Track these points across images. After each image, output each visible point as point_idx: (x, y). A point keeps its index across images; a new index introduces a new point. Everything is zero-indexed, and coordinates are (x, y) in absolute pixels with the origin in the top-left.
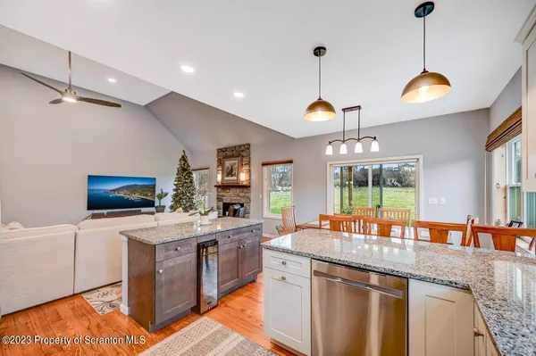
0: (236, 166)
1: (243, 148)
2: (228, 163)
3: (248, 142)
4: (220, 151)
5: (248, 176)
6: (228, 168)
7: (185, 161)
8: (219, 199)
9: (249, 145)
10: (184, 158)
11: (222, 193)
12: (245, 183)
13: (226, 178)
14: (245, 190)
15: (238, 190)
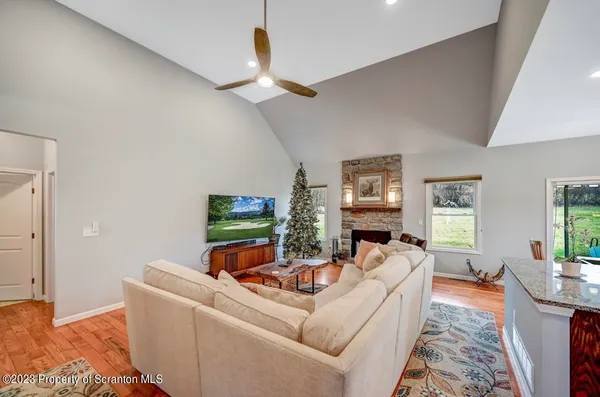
0: (379, 183)
1: (389, 160)
2: (363, 180)
3: (398, 153)
4: (345, 164)
5: (398, 196)
6: (363, 186)
7: (303, 176)
8: (345, 225)
9: (399, 155)
10: (301, 173)
11: (351, 218)
12: (394, 206)
13: (360, 199)
14: (394, 215)
15: (381, 215)
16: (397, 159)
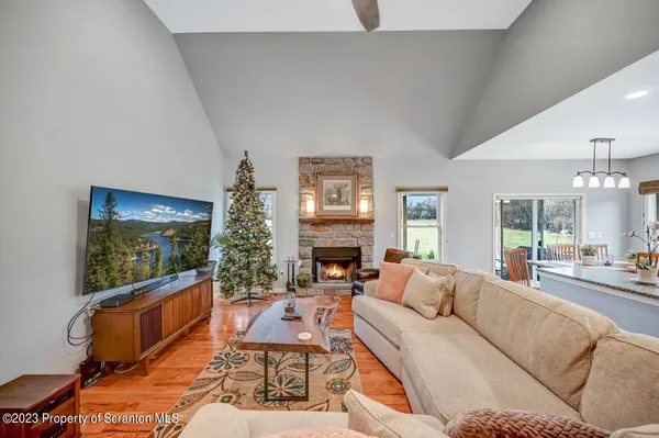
0: (349, 188)
1: (359, 162)
2: (328, 184)
5: (370, 205)
6: (329, 192)
7: (250, 171)
9: (370, 158)
10: (246, 166)
11: (311, 233)
12: (366, 217)
13: (326, 208)
14: (365, 227)
15: (350, 227)
16: (367, 162)
